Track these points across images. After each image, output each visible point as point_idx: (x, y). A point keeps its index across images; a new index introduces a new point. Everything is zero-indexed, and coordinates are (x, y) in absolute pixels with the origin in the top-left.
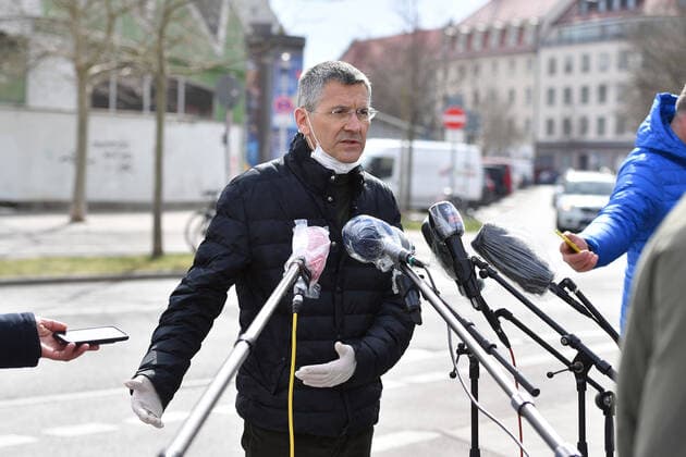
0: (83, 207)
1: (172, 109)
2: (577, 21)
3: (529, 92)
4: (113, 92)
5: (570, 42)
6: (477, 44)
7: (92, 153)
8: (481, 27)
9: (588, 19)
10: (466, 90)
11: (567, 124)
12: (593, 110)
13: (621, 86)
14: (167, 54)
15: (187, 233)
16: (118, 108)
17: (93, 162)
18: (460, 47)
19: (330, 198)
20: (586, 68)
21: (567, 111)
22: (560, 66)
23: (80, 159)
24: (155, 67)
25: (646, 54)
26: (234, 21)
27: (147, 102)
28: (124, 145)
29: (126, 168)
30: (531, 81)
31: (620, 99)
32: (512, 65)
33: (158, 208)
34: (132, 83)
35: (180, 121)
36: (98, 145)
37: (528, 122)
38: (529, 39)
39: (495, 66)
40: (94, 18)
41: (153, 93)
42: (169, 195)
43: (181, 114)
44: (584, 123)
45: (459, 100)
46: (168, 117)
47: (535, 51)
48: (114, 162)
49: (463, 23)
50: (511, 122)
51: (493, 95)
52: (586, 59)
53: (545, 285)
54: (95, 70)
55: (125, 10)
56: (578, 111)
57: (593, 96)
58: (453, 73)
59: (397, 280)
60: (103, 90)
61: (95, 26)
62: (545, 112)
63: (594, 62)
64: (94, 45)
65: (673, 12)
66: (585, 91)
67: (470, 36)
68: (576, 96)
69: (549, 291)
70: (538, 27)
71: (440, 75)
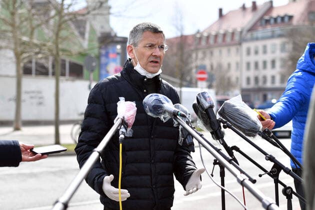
0: (20, 123)
1: (63, 74)
2: (260, 29)
3: (237, 64)
4: (33, 66)
5: (257, 39)
6: (211, 41)
7: (24, 96)
8: (213, 33)
9: (265, 28)
10: (207, 63)
11: (256, 79)
12: (269, 72)
13: (283, 60)
14: (60, 46)
15: (71, 134)
16: (36, 74)
17: (24, 101)
18: (203, 43)
19: (145, 91)
20: (265, 52)
21: (257, 73)
22: (252, 51)
23: (18, 100)
24: (54, 52)
25: (295, 44)
26: (93, 31)
27: (51, 71)
28: (39, 92)
29: (40, 104)
30: (238, 59)
31: (282, 66)
32: (229, 51)
33: (57, 123)
34: (43, 61)
35: (67, 80)
36: (27, 92)
37: (237, 79)
38: (237, 38)
39: (220, 52)
40: (24, 30)
41: (53, 66)
42: (62, 117)
43: (67, 77)
44: (265, 78)
45: (204, 67)
46: (61, 78)
47: (240, 44)
48: (35, 101)
49: (204, 31)
50: (229, 79)
51: (220, 66)
52: (265, 47)
53: (256, 132)
54: (25, 55)
55: (39, 26)
56: (261, 73)
57: (269, 65)
58: (200, 55)
59: (182, 130)
60: (29, 65)
61: (24, 34)
62: (245, 74)
63: (269, 49)
64: (24, 43)
65: (307, 23)
66: (265, 63)
67: (208, 37)
68: (261, 65)
69: (258, 135)
70: (241, 32)
71: (194, 55)
